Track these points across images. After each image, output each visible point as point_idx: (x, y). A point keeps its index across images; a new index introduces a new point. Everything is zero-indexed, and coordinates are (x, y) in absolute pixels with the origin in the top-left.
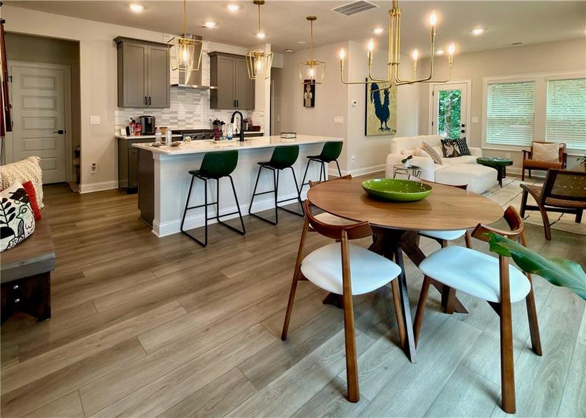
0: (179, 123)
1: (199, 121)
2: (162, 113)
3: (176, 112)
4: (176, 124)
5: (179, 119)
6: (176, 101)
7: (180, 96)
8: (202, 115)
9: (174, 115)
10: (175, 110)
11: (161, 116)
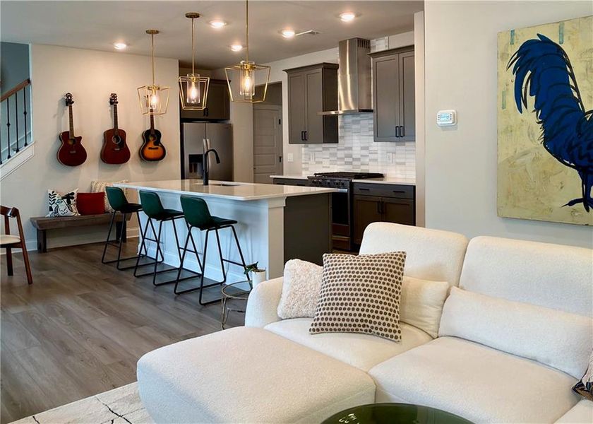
0: (355, 163)
1: (376, 160)
2: (338, 150)
3: (350, 148)
4: (350, 163)
5: (354, 156)
6: (350, 133)
7: (354, 127)
8: (379, 152)
9: (350, 152)
10: (349, 146)
11: (336, 154)
